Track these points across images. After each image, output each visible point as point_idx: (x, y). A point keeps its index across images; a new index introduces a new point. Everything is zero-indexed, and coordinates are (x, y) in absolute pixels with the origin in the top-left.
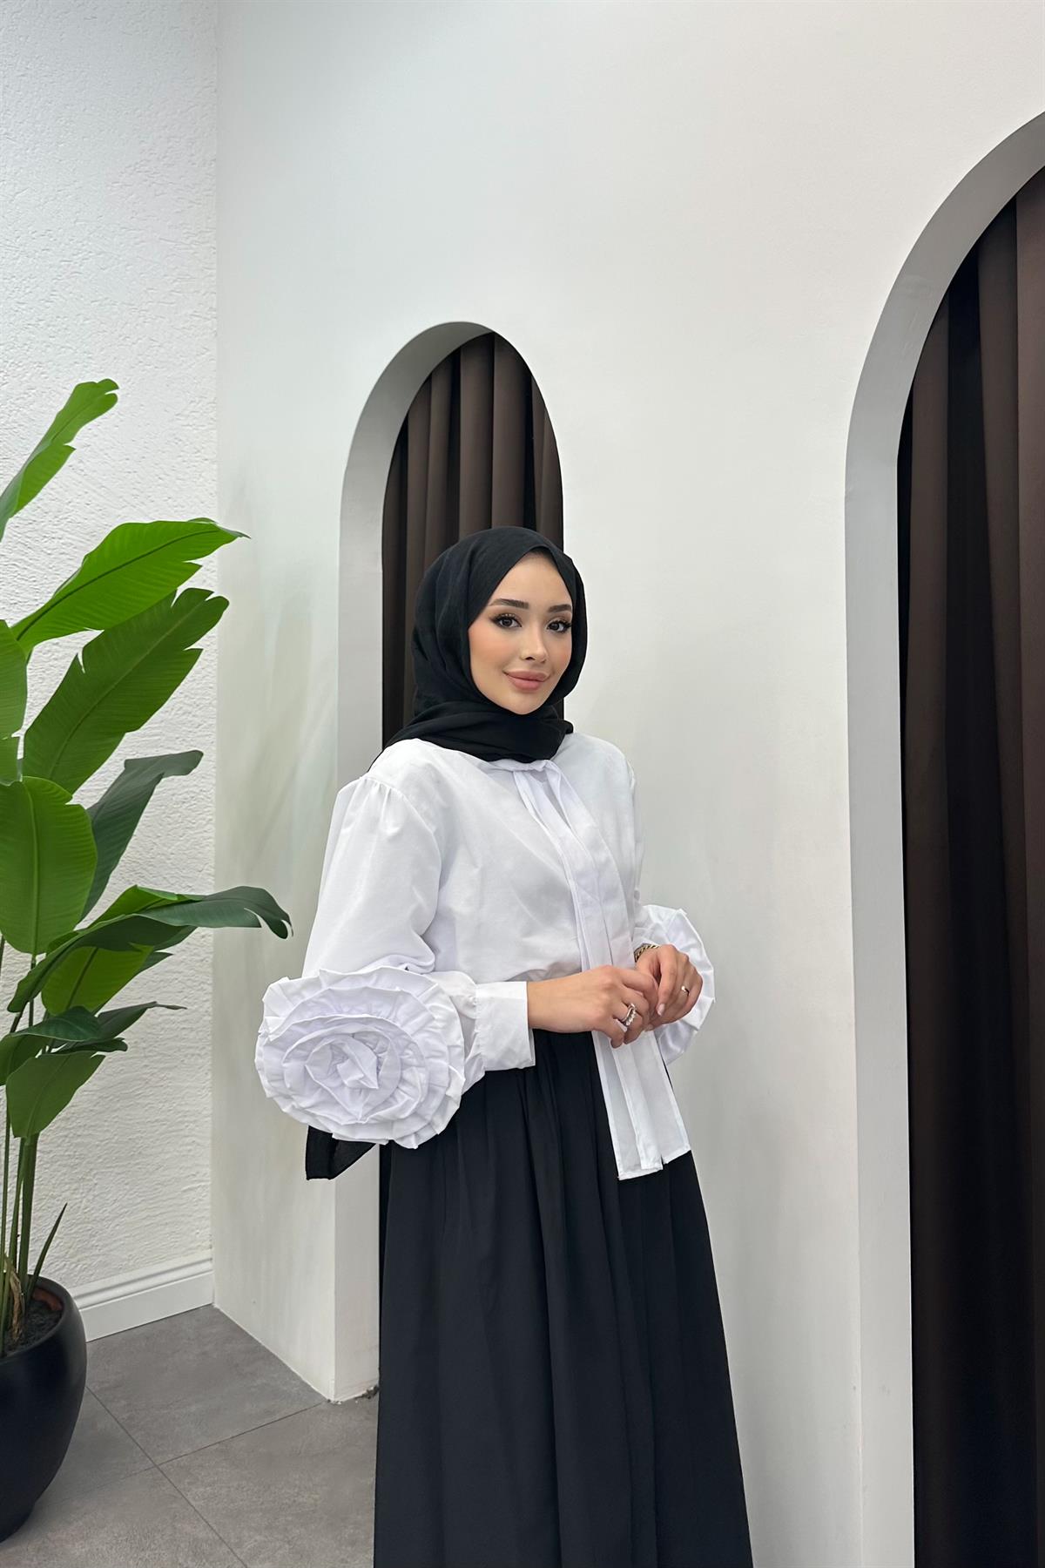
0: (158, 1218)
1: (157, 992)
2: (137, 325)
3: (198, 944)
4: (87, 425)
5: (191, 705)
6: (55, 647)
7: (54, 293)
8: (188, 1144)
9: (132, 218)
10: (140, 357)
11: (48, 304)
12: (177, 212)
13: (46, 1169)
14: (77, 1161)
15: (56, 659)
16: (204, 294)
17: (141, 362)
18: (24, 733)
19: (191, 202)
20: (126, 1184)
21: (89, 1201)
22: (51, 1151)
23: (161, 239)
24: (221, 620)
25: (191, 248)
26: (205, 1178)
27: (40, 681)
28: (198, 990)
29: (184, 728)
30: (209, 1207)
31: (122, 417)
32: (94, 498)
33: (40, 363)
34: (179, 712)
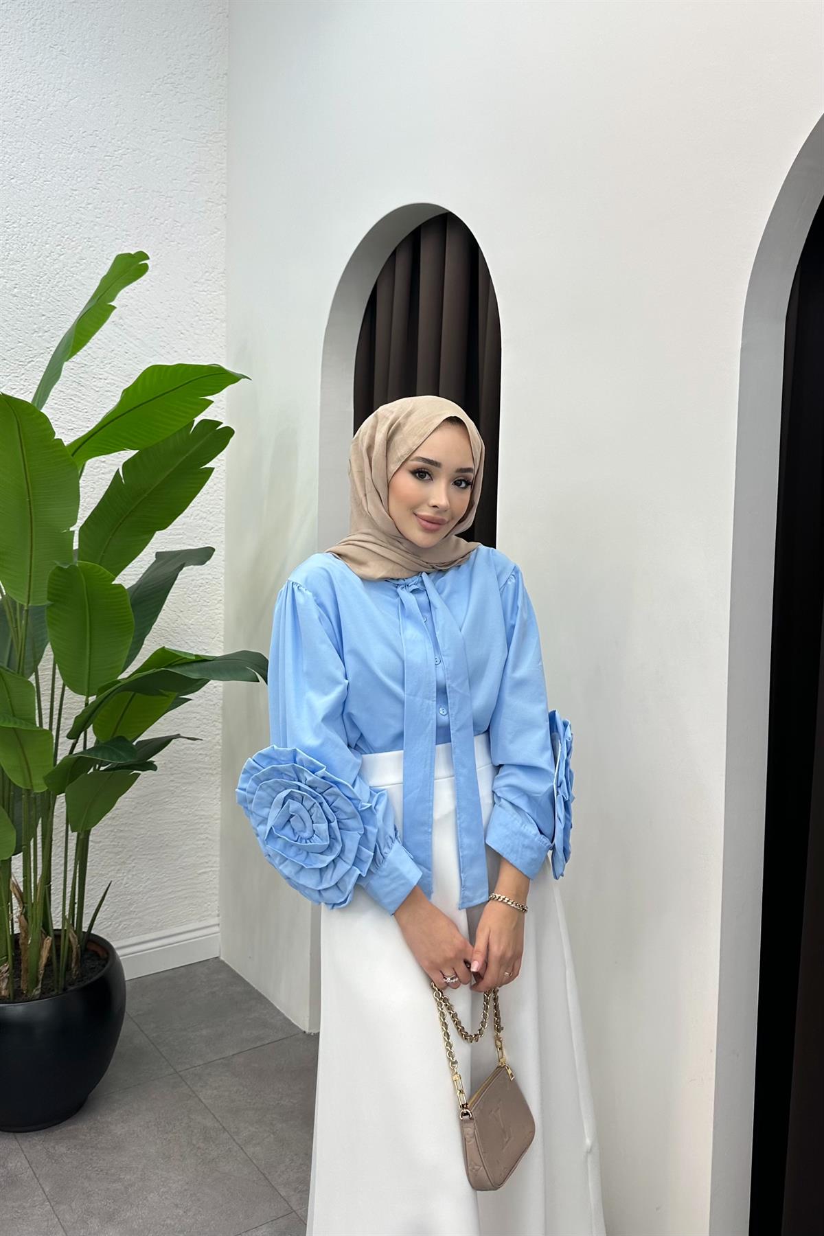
0: (180, 893)
1: (181, 727)
2: (164, 209)
3: (212, 692)
4: (125, 289)
5: (204, 512)
6: (103, 464)
7: (100, 182)
8: (203, 840)
9: (161, 121)
10: (166, 235)
11: (95, 191)
12: (196, 117)
13: (97, 854)
14: (120, 849)
15: (103, 473)
16: (217, 184)
17: (167, 239)
18: (78, 529)
19: (207, 108)
20: (157, 867)
21: (128, 878)
22: (100, 842)
23: (183, 139)
24: (228, 446)
25: (207, 147)
26: (215, 865)
27: (92, 490)
28: (211, 726)
29: (200, 530)
30: (218, 886)
31: (153, 284)
32: (131, 348)
33: (89, 238)
34: (198, 517)
